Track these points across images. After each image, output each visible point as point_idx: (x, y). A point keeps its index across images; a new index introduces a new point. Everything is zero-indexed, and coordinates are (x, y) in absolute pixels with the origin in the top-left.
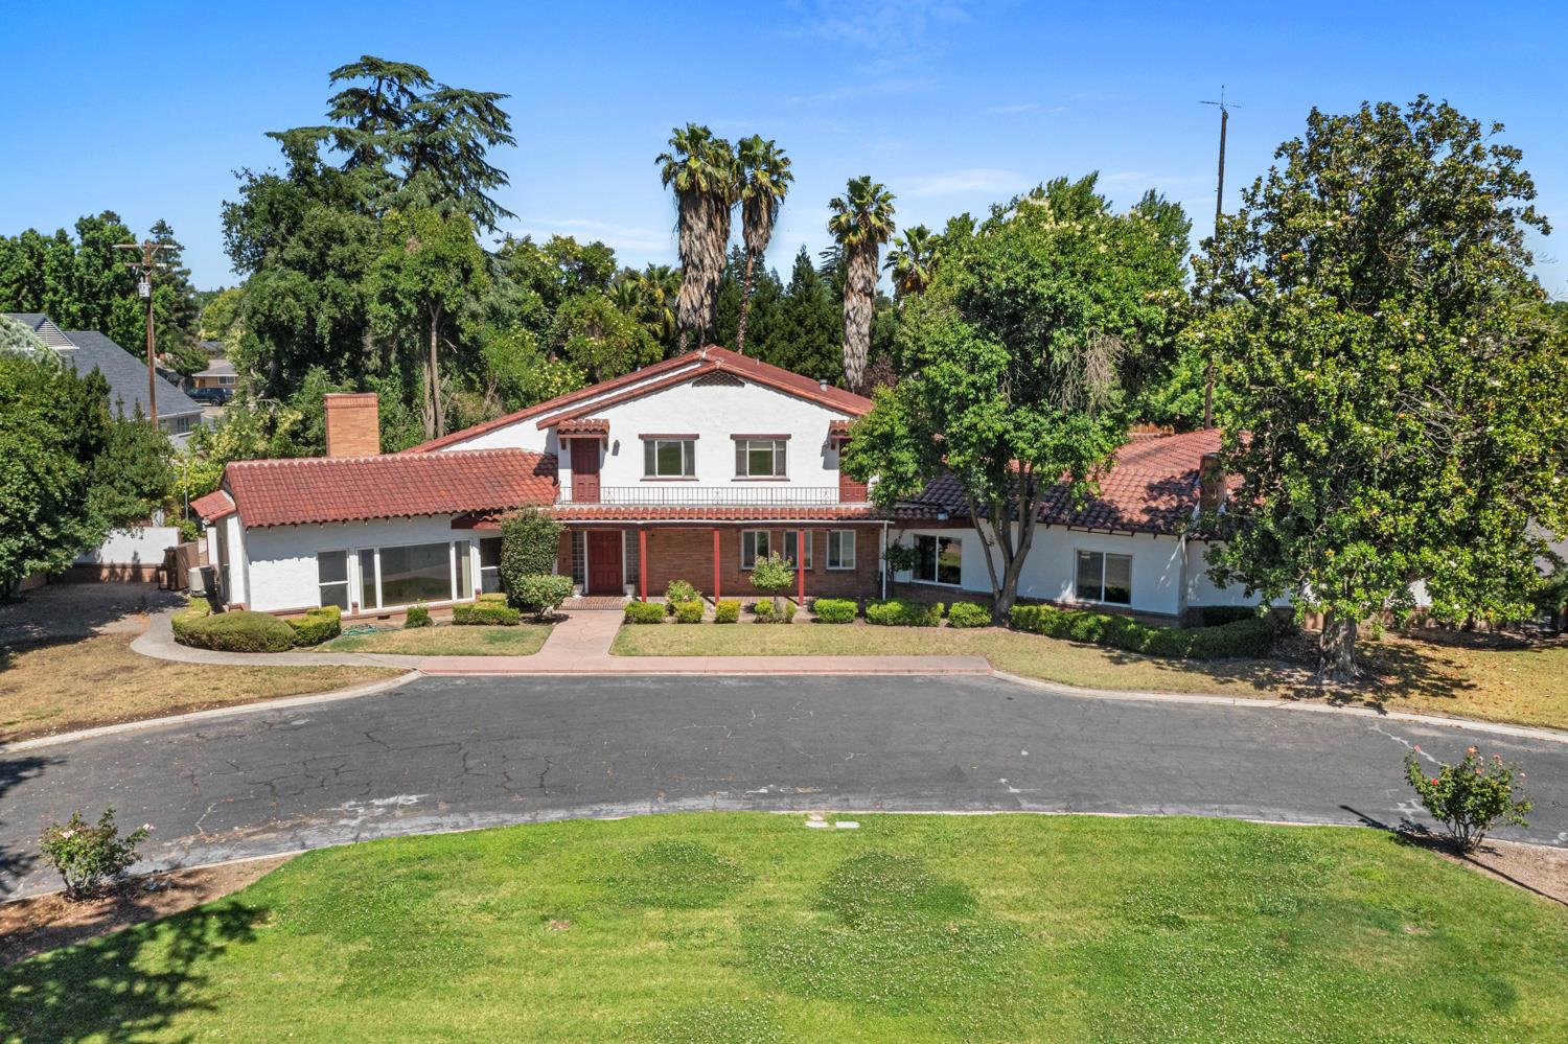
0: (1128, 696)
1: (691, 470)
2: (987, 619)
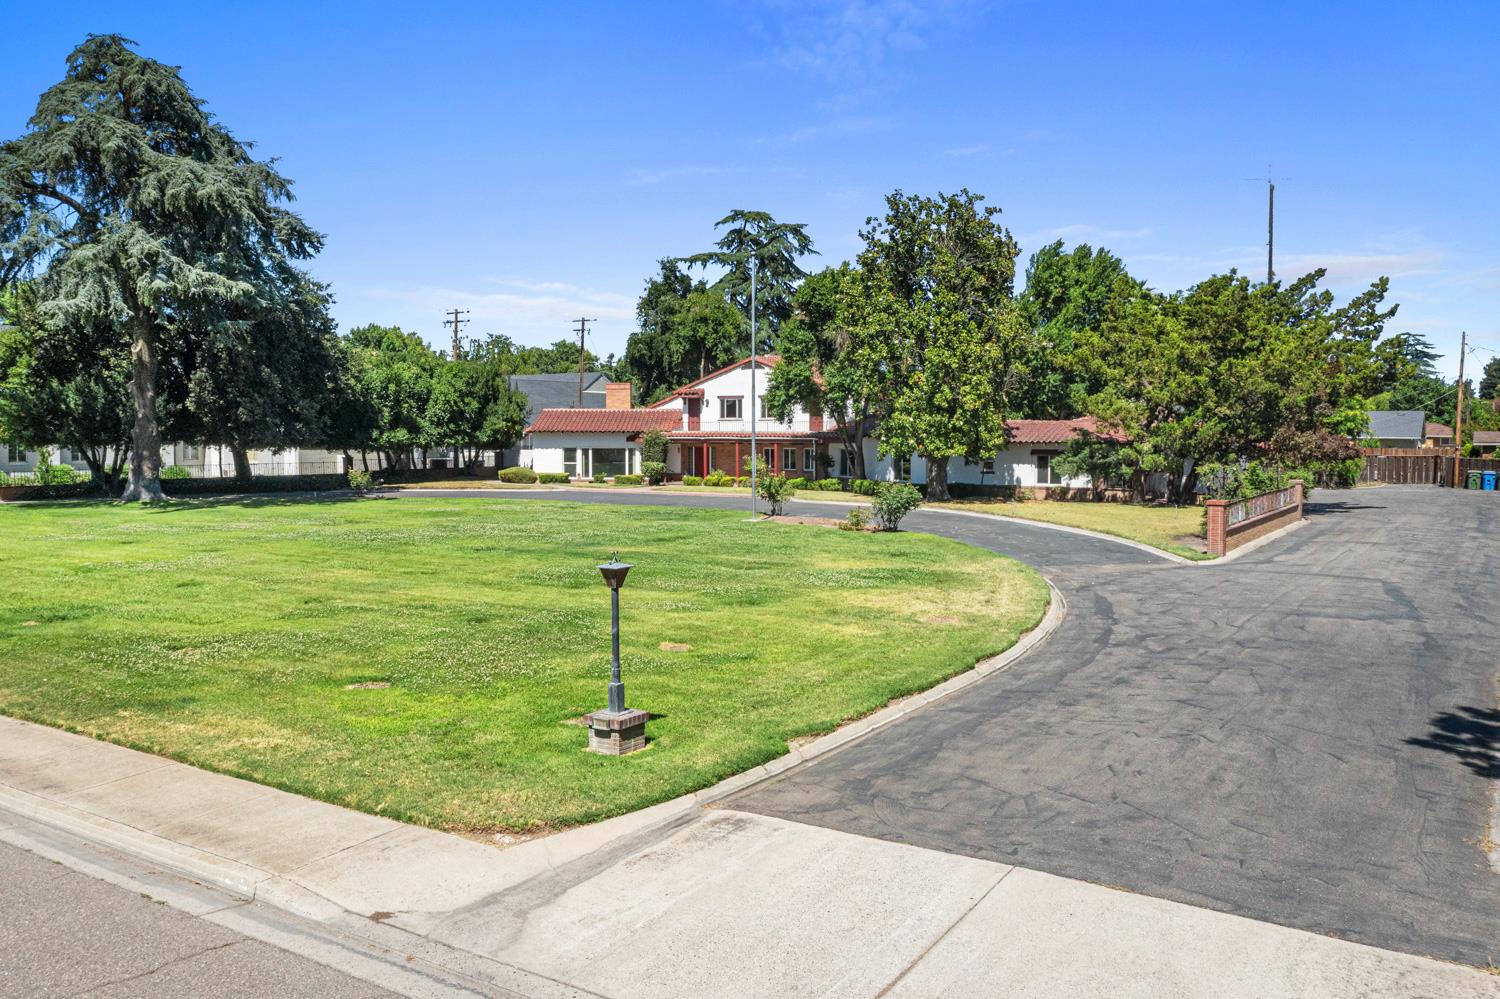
1: (740, 416)
2: (840, 487)
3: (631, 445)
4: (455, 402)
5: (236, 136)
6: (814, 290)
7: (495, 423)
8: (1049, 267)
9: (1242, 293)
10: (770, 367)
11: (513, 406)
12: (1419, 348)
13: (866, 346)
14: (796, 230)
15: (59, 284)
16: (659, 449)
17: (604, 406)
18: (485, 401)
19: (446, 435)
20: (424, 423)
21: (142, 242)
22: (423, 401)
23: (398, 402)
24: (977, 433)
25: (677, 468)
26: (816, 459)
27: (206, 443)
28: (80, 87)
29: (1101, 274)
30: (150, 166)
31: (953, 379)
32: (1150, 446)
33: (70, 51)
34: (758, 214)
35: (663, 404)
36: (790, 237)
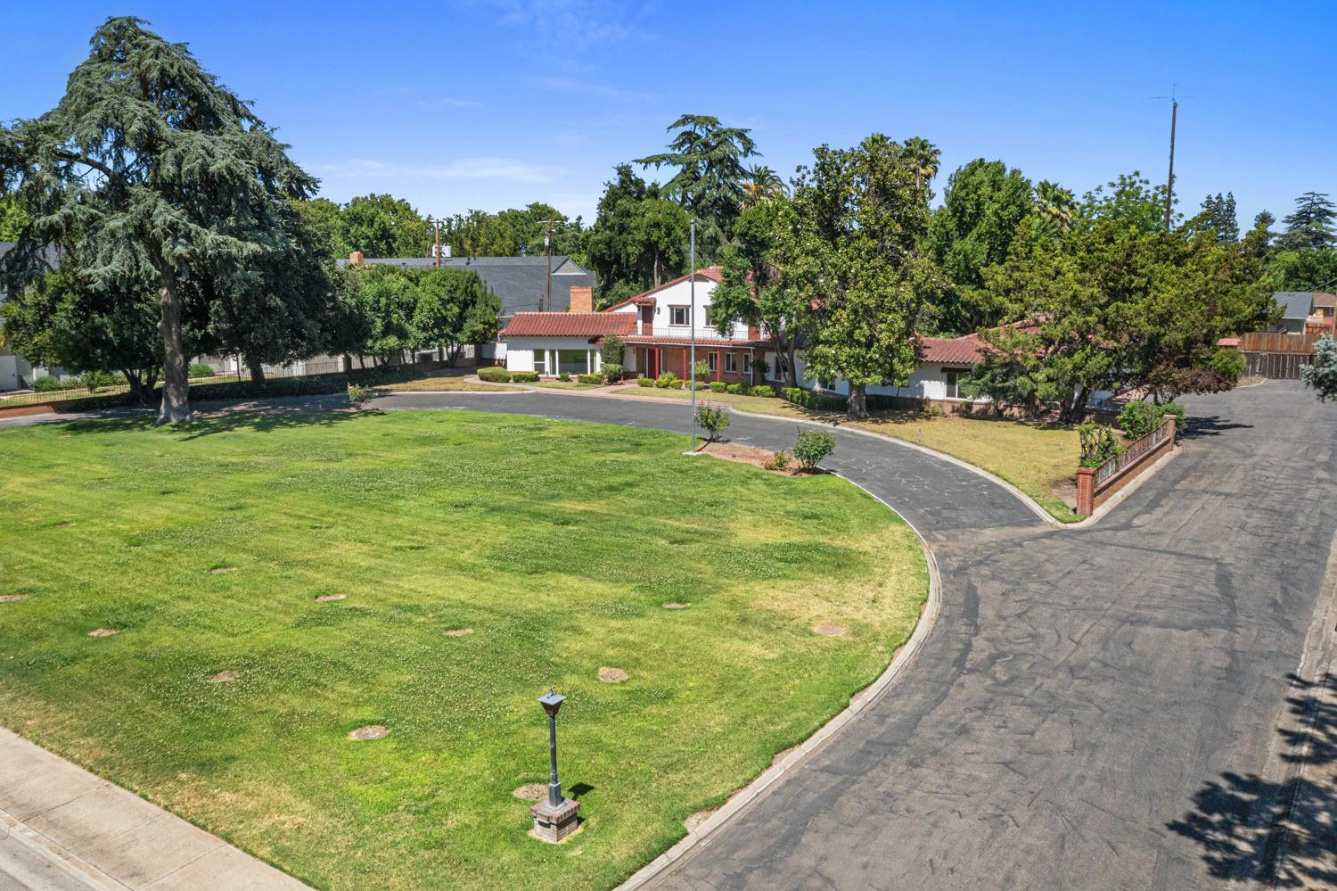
0: (760, 416)
1: (688, 323)
2: (774, 394)
3: (592, 346)
4: (439, 310)
5: (241, 97)
6: (750, 222)
7: (474, 325)
8: (965, 186)
9: (1131, 243)
10: (715, 280)
11: (490, 310)
12: (1322, 206)
13: (795, 286)
14: (741, 135)
15: (96, 248)
16: (616, 352)
17: (568, 309)
18: (464, 306)
19: (431, 339)
20: (411, 329)
21: (166, 213)
22: (410, 309)
23: (388, 313)
24: (891, 365)
25: (633, 367)
26: (753, 365)
27: (226, 354)
28: (104, 68)
29: (1013, 194)
30: (167, 143)
31: (871, 316)
32: (1044, 375)
33: (93, 35)
34: (707, 118)
35: (620, 307)
36: (736, 140)
